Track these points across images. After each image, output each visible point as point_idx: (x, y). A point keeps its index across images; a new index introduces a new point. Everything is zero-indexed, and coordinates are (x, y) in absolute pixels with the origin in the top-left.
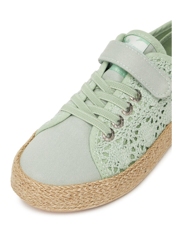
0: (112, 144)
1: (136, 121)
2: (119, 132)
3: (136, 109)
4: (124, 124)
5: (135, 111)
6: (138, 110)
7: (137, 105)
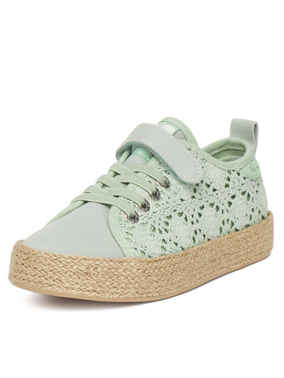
0: (136, 226)
1: (165, 210)
2: (144, 216)
3: (164, 196)
4: (151, 209)
5: (163, 199)
6: (167, 198)
7: (165, 192)
